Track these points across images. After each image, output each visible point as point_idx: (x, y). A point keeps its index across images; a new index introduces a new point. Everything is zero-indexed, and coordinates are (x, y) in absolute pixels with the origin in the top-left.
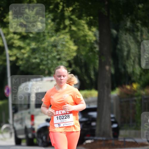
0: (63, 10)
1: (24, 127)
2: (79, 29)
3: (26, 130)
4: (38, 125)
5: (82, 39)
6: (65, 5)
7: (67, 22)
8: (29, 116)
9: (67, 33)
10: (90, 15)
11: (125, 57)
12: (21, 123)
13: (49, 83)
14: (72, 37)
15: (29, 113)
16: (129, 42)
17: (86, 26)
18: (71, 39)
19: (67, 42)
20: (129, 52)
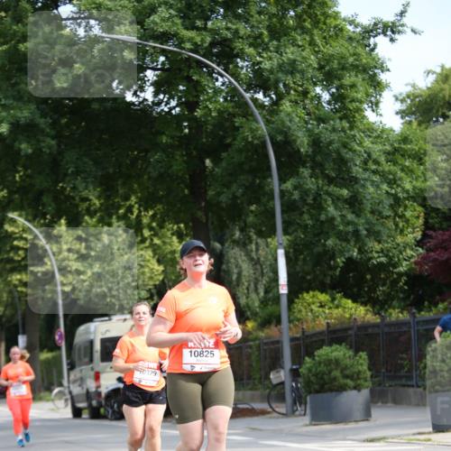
0: (139, 216)
1: (85, 391)
2: (164, 243)
3: (88, 396)
4: (107, 388)
5: (169, 256)
6: (142, 209)
7: (146, 233)
8: (92, 373)
9: (146, 247)
10: (178, 223)
11: (235, 283)
12: (80, 386)
13: (121, 323)
14: (155, 254)
15: (92, 369)
16: (239, 260)
17: (175, 238)
18: (154, 257)
19: (149, 261)
20: (239, 274)
